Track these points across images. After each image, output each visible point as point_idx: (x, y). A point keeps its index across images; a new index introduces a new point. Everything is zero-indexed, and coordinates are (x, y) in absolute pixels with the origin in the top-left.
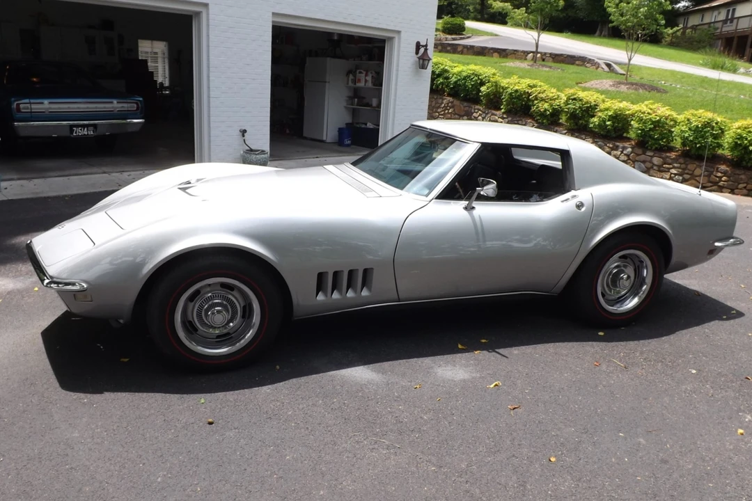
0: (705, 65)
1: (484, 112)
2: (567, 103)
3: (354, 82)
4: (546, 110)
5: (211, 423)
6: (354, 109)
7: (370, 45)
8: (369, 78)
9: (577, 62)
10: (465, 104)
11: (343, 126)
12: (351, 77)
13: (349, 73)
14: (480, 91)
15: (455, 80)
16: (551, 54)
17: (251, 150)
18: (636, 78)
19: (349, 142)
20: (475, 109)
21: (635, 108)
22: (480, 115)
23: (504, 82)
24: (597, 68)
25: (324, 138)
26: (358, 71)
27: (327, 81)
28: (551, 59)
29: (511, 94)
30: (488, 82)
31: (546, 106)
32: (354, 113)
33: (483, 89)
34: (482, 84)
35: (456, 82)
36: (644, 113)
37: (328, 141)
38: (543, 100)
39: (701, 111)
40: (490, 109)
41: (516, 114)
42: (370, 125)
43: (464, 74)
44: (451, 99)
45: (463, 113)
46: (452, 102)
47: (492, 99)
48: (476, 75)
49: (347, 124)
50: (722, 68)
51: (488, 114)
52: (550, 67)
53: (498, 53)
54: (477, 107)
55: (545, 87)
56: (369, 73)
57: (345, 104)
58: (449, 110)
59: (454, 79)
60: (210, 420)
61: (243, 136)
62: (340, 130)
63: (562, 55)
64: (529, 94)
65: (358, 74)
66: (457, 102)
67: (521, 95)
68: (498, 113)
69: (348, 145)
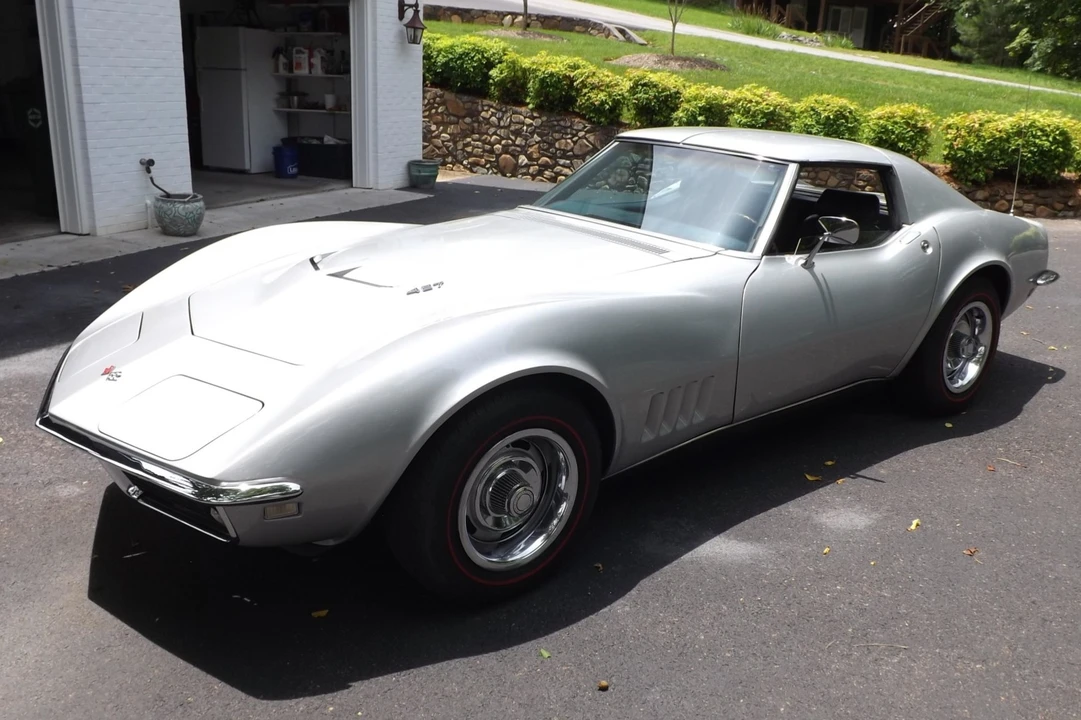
0: (735, 29)
1: (500, 110)
2: (633, 90)
3: (290, 67)
4: (603, 103)
5: (604, 689)
6: (289, 114)
7: (314, 5)
8: (317, 61)
9: (577, 28)
10: (465, 98)
11: (278, 143)
12: (282, 59)
13: (276, 53)
14: (490, 77)
15: (444, 60)
16: (537, 16)
17: (168, 196)
18: (680, 50)
19: (295, 170)
20: (483, 106)
21: (732, 95)
22: (493, 114)
23: (526, 62)
24: (607, 36)
25: (247, 167)
26: (294, 51)
27: (243, 67)
28: (540, 25)
29: (543, 81)
30: (500, 62)
31: (602, 96)
32: (291, 120)
33: (494, 73)
34: (490, 65)
35: (446, 64)
36: (751, 101)
37: (253, 171)
38: (594, 87)
39: (825, 96)
40: (507, 103)
41: (551, 110)
42: (329, 140)
43: (459, 50)
44: (439, 91)
45: (463, 113)
46: (441, 96)
47: (508, 89)
48: (478, 52)
49: (283, 140)
50: (758, 32)
51: (506, 112)
52: (551, 36)
53: (459, 15)
54: (486, 102)
55: (592, 68)
56: (316, 53)
57: (273, 105)
58: (437, 108)
59: (441, 60)
60: (604, 683)
61: (149, 171)
62: (277, 151)
63: (553, 17)
64: (572, 80)
65: (295, 55)
66: (449, 96)
67: (559, 81)
68: (523, 109)
69: (293, 176)
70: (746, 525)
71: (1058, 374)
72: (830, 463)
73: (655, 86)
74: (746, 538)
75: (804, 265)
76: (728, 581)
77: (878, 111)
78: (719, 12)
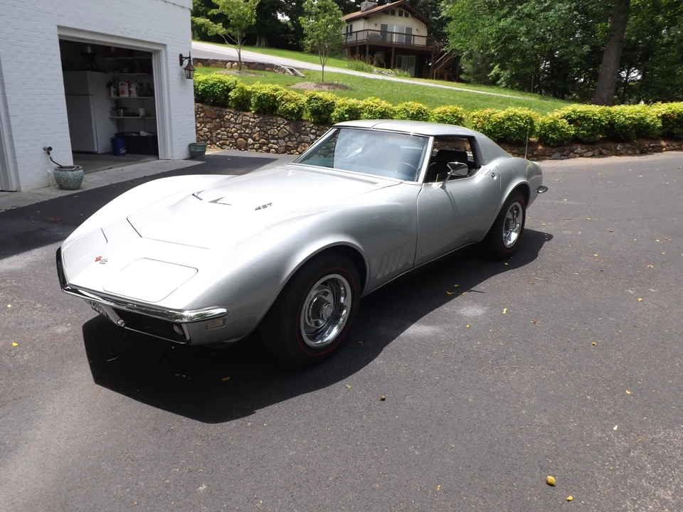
0: (350, 68)
1: (236, 114)
2: (309, 102)
3: (118, 94)
4: (293, 109)
5: (383, 400)
6: (118, 120)
7: (130, 58)
8: (133, 89)
9: (267, 69)
10: (216, 108)
11: (113, 136)
12: (112, 89)
13: (109, 85)
14: (229, 96)
15: (203, 88)
16: (245, 62)
17: (61, 167)
18: (326, 80)
19: (124, 151)
20: (226, 112)
21: (362, 103)
22: (232, 117)
23: (249, 88)
24: (284, 73)
25: (96, 150)
26: (120, 84)
27: (90, 93)
28: (246, 67)
29: (259, 98)
30: (234, 88)
31: (292, 105)
32: (119, 123)
33: (231, 94)
34: (229, 90)
35: (204, 90)
36: (372, 106)
37: (100, 152)
38: (288, 101)
39: (410, 103)
40: (240, 111)
41: (265, 114)
42: (143, 133)
43: (211, 82)
44: (200, 105)
45: (215, 116)
46: (202, 108)
47: (240, 103)
48: (221, 83)
49: (116, 134)
50: (362, 69)
51: (239, 115)
52: (254, 73)
53: (201, 62)
54: (228, 110)
55: (285, 90)
56: (132, 85)
57: (109, 115)
58: (199, 114)
59: (201, 87)
60: (383, 397)
61: (49, 154)
62: (113, 140)
63: (254, 63)
64: (275, 97)
65: (120, 87)
66: (206, 107)
67: (268, 98)
68: (249, 114)
69: (124, 154)
70: (426, 317)
71: (550, 237)
72: (456, 286)
73: (321, 99)
74: (429, 324)
75: (441, 187)
76: (425, 345)
77: (438, 110)
78: (339, 59)
